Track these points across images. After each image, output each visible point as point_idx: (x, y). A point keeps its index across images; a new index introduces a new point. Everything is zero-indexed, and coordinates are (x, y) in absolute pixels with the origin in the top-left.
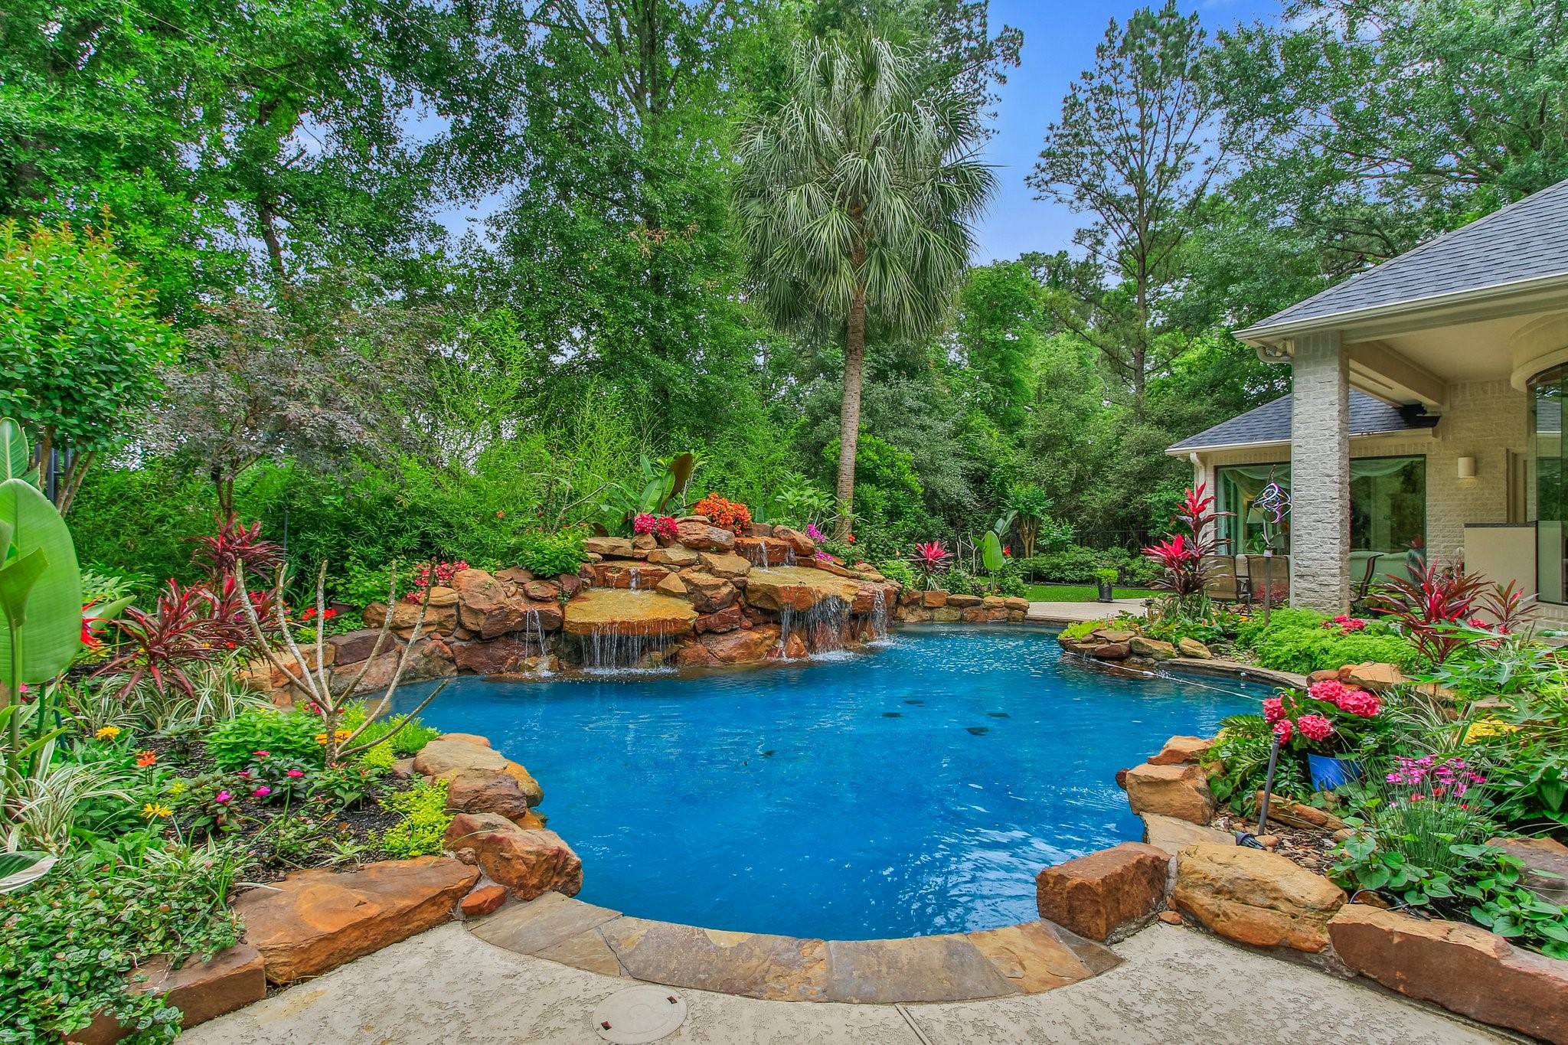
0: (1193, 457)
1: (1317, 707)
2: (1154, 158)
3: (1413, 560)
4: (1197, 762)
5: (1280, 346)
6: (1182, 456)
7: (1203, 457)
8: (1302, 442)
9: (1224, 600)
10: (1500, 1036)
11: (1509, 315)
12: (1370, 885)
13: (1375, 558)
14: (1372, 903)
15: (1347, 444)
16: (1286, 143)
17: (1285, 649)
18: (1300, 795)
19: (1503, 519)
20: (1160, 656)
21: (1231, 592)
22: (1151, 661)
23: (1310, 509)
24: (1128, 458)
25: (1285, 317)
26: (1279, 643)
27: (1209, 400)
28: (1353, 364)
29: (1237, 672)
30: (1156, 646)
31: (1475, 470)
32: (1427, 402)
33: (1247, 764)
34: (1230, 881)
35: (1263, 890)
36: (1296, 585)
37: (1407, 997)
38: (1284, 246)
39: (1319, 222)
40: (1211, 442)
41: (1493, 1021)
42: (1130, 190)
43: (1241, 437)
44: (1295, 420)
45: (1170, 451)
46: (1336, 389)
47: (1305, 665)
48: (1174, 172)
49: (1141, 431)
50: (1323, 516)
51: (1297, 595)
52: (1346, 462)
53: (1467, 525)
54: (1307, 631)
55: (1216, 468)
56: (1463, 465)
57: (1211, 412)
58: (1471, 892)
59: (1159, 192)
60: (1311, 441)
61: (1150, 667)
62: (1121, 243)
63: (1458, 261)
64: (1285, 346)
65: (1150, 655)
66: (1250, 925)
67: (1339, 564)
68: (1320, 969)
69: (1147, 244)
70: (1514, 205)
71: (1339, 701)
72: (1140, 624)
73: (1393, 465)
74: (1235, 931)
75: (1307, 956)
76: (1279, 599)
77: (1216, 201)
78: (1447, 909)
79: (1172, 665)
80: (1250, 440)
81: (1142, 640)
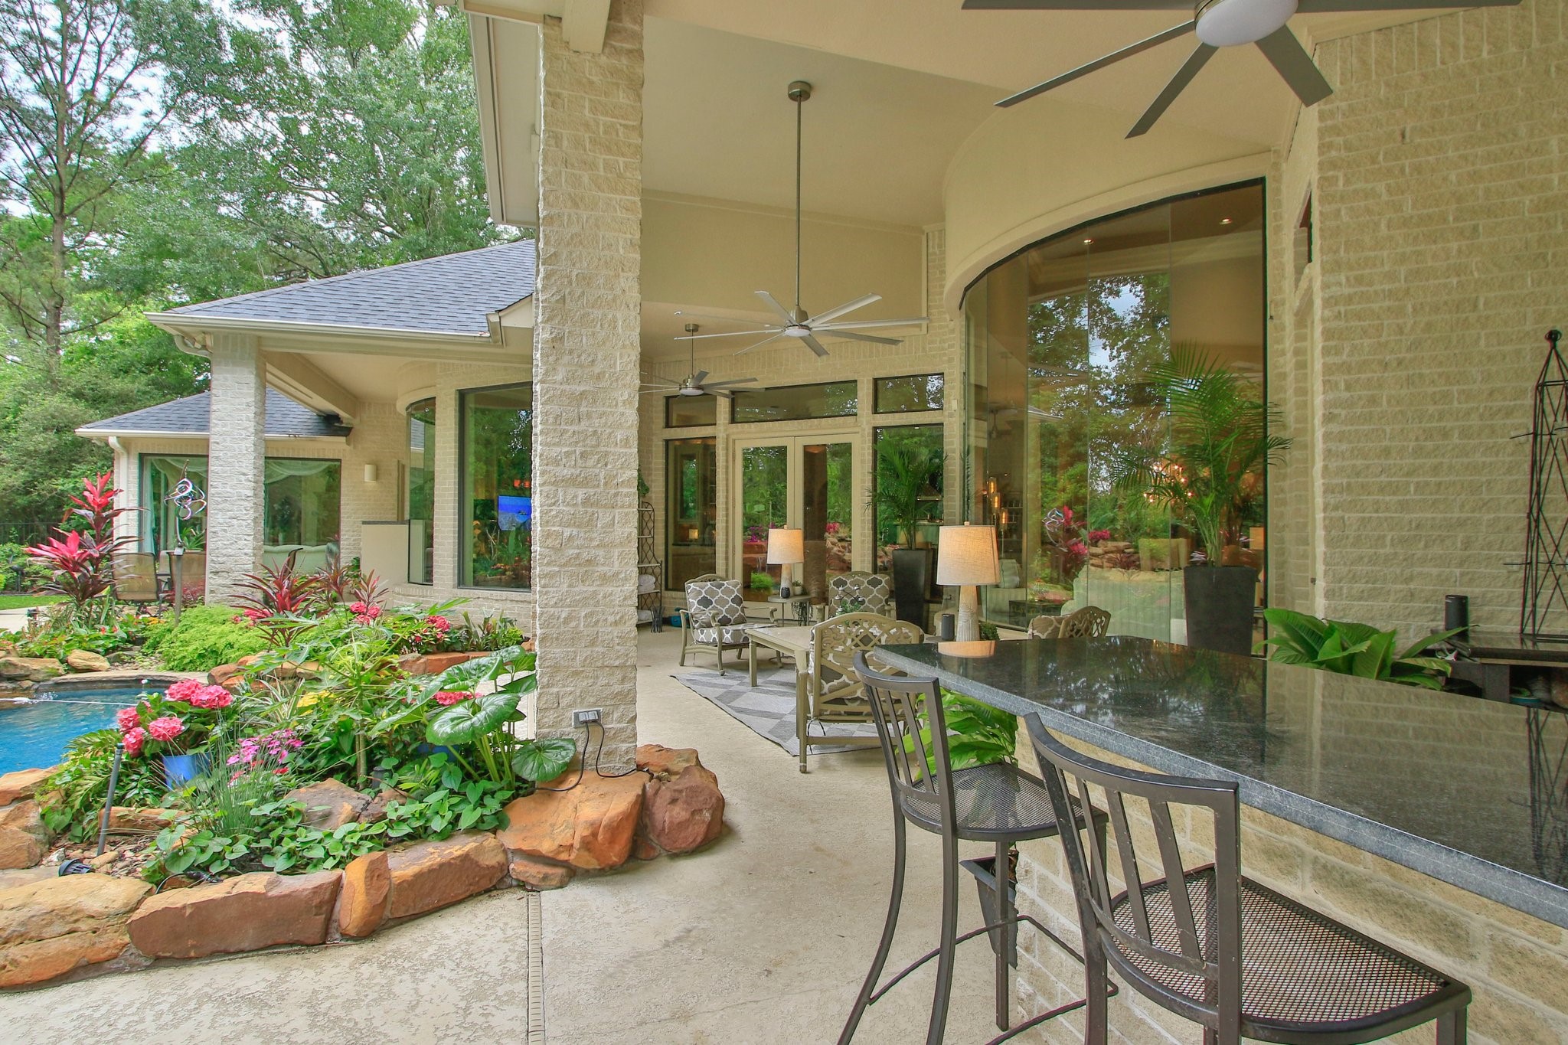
0: (113, 441)
1: (171, 708)
2: (78, 80)
3: (330, 552)
4: (31, 797)
5: (199, 338)
6: (99, 439)
7: (126, 443)
8: (219, 439)
9: (142, 602)
10: (267, 955)
11: (387, 354)
12: (178, 870)
13: (296, 551)
14: (181, 885)
15: (263, 444)
16: (233, 132)
17: (190, 649)
18: (149, 801)
19: (394, 518)
20: (40, 676)
21: (150, 592)
22: (27, 683)
23: (226, 506)
24: (31, 433)
25: (204, 310)
26: (186, 643)
27: (144, 379)
28: (269, 367)
29: (138, 680)
30: (34, 665)
31: (377, 476)
32: (342, 414)
33: (91, 784)
34: (23, 924)
35: (63, 917)
36: (211, 581)
37: (197, 958)
38: (224, 235)
39: (262, 224)
40: (136, 426)
41: (262, 945)
42: (44, 104)
43: (170, 424)
44: (213, 416)
45: (82, 431)
46: (253, 391)
47: (210, 662)
48: (106, 108)
49: (55, 402)
50: (238, 513)
51: (212, 592)
52: (262, 462)
53: (364, 523)
54: (213, 629)
55: (142, 457)
56: (368, 469)
57: (145, 393)
58: (265, 843)
59: (85, 123)
60: (228, 439)
61: (25, 692)
62: (29, 164)
63: (355, 300)
64: (204, 339)
65: (26, 677)
66: (44, 961)
67: (252, 559)
68: (120, 971)
69: (67, 179)
70: (395, 267)
71: (194, 699)
72: (16, 640)
73: (315, 468)
74: (20, 977)
75: (107, 965)
76: (194, 597)
77: (159, 161)
78: (248, 863)
79: (57, 684)
80: (181, 429)
81: (14, 659)
